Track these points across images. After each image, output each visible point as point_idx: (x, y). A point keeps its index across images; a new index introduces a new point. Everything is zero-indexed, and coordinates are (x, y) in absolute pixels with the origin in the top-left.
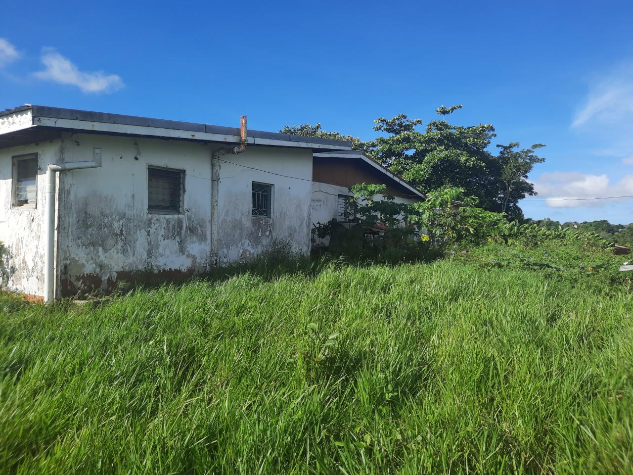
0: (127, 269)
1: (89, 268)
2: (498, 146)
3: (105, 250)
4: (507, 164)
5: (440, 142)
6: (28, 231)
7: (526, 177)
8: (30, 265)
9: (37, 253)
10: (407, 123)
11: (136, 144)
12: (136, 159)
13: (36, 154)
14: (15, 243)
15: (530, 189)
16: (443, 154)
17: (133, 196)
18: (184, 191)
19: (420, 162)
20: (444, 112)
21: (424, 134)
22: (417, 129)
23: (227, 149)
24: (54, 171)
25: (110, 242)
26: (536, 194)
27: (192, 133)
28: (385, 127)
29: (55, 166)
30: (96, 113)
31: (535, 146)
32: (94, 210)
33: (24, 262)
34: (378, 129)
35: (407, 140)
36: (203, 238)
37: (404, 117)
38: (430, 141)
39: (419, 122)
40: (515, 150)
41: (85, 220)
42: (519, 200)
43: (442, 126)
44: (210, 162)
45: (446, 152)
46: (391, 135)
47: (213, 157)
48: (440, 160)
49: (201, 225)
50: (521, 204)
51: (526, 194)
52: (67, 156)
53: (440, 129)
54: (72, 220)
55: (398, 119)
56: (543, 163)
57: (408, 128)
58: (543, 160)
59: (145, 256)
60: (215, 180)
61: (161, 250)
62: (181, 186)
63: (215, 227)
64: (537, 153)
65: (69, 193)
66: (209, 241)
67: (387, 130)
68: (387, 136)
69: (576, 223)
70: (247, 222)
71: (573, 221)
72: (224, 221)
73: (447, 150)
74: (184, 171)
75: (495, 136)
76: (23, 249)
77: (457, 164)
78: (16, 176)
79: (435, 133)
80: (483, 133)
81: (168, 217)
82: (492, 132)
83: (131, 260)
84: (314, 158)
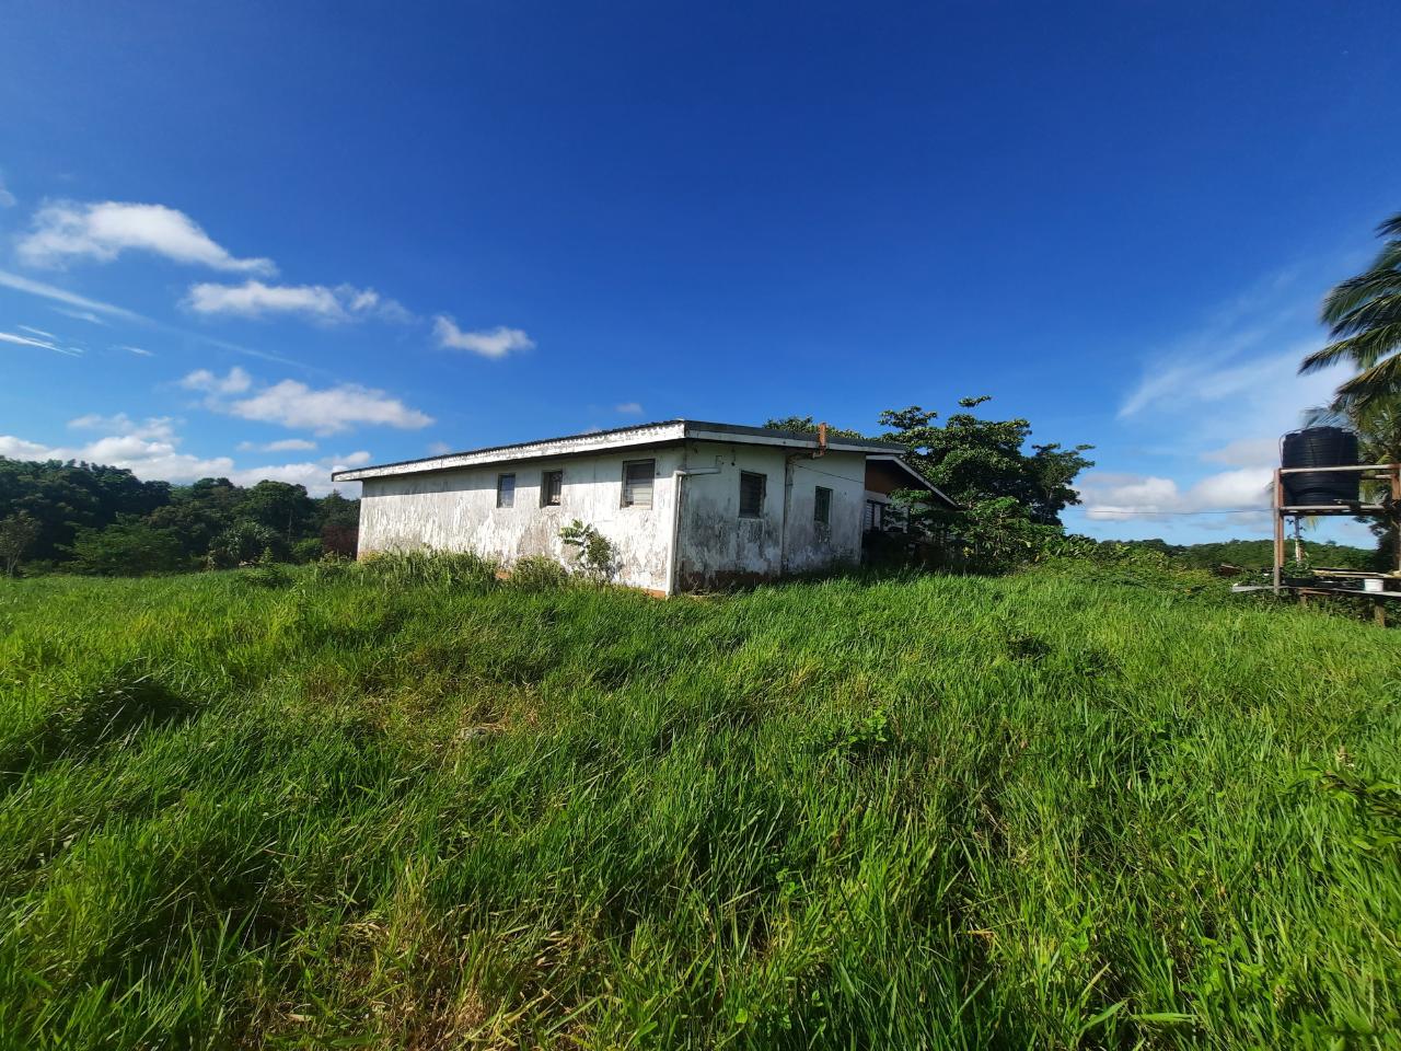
0: (722, 569)
1: (698, 567)
2: (1033, 447)
3: (709, 551)
4: (1046, 467)
5: (963, 440)
6: (640, 531)
7: (1070, 483)
8: (643, 561)
9: (651, 551)
10: (921, 417)
11: (733, 451)
12: (733, 464)
13: (654, 460)
14: (623, 541)
15: (1072, 498)
16: (969, 454)
17: (729, 500)
18: (765, 495)
19: (939, 461)
20: (969, 404)
21: (944, 429)
22: (931, 423)
23: (806, 454)
24: (678, 476)
25: (712, 543)
26: (1079, 502)
27: (783, 440)
28: (893, 420)
29: (679, 472)
30: (725, 425)
31: (1081, 448)
32: (703, 513)
33: (635, 558)
34: (883, 423)
35: (920, 436)
36: (776, 543)
37: (918, 409)
38: (953, 436)
39: (934, 415)
40: (1056, 451)
41: (698, 523)
42: (1059, 511)
43: (968, 421)
44: (784, 467)
45: (973, 452)
46: (901, 430)
47: (787, 463)
48: (965, 462)
49: (775, 530)
50: (1061, 515)
51: (1066, 504)
52: (689, 463)
53: (963, 424)
54: (688, 521)
55: (910, 412)
56: (1092, 468)
57: (922, 422)
58: (1093, 464)
59: (735, 558)
60: (788, 485)
61: (746, 552)
62: (762, 490)
63: (787, 532)
64: (1084, 455)
65: (687, 496)
66: (781, 547)
67: (894, 424)
68: (896, 431)
69: (1119, 542)
70: (810, 528)
71: (1115, 540)
72: (793, 525)
73: (972, 449)
74: (765, 476)
75: (1031, 433)
76: (633, 547)
77: (986, 466)
78: (625, 478)
79: (956, 427)
80: (1016, 431)
81: (752, 520)
82: (1025, 429)
83: (726, 560)
84: (868, 461)
